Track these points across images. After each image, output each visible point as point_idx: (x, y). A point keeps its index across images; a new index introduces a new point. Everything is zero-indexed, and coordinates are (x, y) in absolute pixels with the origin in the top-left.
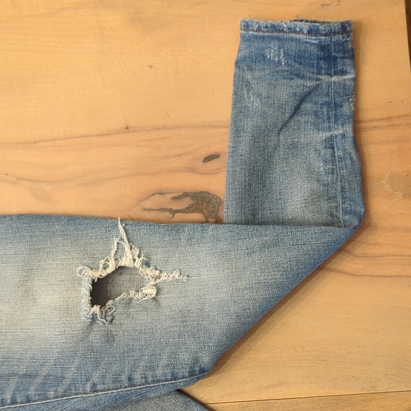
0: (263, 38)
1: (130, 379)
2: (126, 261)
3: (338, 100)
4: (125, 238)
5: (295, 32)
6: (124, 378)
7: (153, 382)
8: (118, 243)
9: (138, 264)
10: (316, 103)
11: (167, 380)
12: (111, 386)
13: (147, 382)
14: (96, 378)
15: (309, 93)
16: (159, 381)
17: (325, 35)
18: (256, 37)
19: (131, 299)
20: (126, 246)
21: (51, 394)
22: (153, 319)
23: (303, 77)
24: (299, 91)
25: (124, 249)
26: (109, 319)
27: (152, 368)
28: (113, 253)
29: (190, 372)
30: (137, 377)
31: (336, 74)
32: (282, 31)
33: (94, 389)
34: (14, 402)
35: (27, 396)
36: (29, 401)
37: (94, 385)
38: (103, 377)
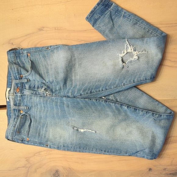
0: (92, 16)
1: (134, 81)
2: (129, 50)
3: (117, 9)
4: (128, 44)
5: (96, 8)
6: (132, 81)
7: (140, 81)
8: (126, 46)
9: (132, 51)
10: (114, 15)
11: (144, 80)
12: (129, 83)
13: (138, 81)
14: (124, 82)
15: (111, 15)
16: (142, 81)
17: (101, 2)
18: (91, 17)
19: (131, 61)
20: (129, 46)
21: (112, 87)
22: (139, 65)
23: (106, 14)
24: (108, 16)
25: (128, 47)
26: (127, 67)
27: (140, 78)
28: (125, 48)
29: (150, 78)
30: (136, 80)
31: (111, 6)
32: (94, 11)
33: (124, 85)
34: (102, 90)
35: (106, 89)
36: (106, 90)
37: (124, 84)
38: (126, 81)
